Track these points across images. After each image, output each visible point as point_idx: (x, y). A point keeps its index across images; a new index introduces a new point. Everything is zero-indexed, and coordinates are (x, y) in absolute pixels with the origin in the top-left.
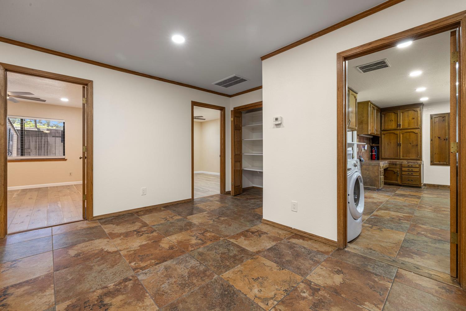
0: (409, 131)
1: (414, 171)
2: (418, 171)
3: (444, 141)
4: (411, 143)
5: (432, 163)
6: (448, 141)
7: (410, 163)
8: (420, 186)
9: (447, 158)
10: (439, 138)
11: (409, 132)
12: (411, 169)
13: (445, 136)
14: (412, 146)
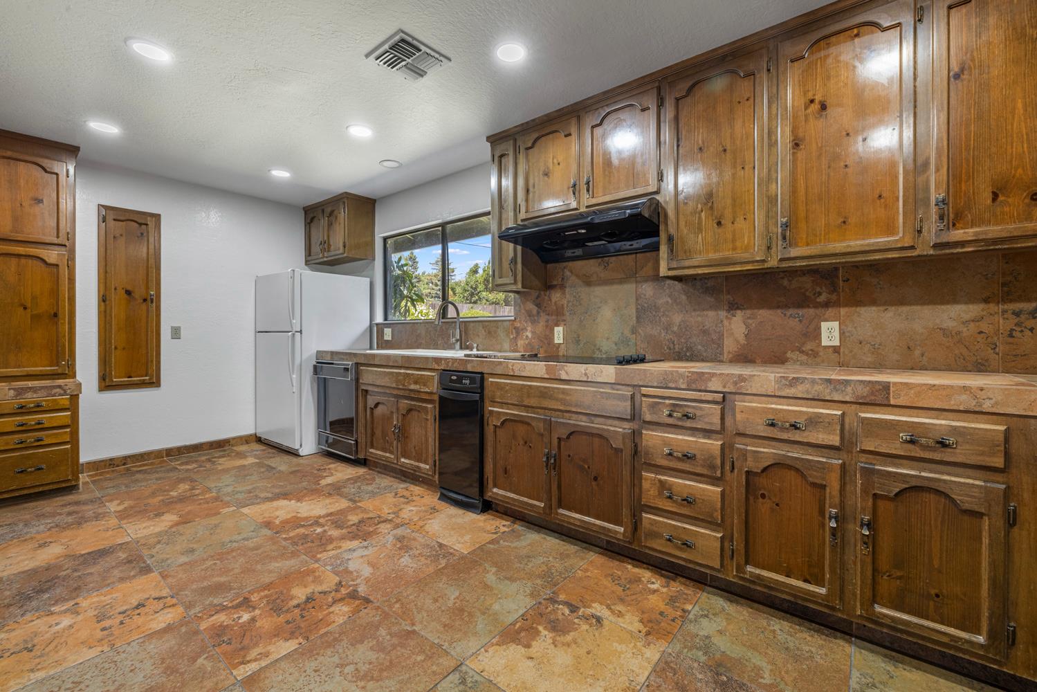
0: (21, 250)
1: (46, 426)
2: (69, 421)
3: (144, 306)
4: (29, 305)
5: (106, 384)
6: (154, 304)
7: (29, 395)
8: (73, 483)
9: (152, 361)
10: (128, 293)
11: (19, 256)
12: (31, 419)
13: (147, 288)
14: (33, 317)
